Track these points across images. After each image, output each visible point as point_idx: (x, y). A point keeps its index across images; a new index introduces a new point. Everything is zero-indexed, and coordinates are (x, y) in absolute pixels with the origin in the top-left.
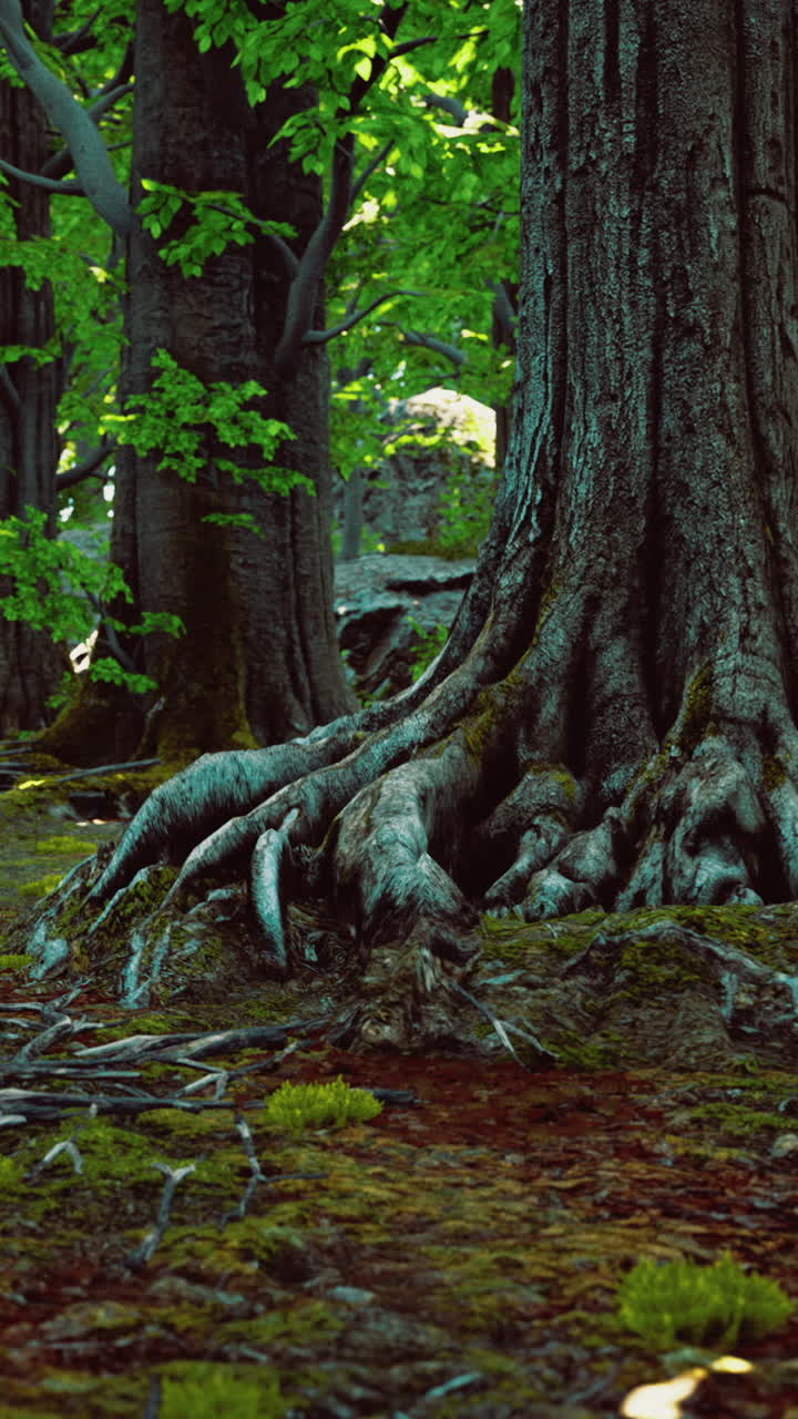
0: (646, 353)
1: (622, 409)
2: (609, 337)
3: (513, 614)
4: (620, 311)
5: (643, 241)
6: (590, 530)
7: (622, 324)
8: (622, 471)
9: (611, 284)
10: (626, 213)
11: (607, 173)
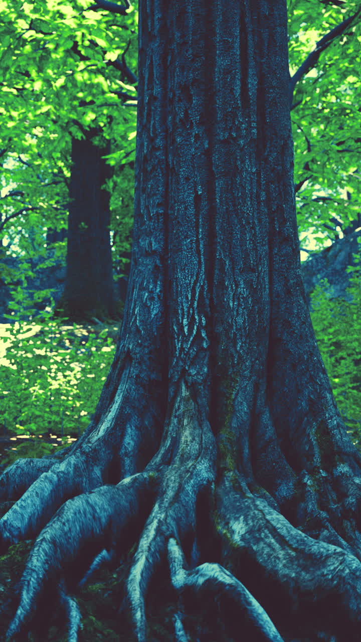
0: (266, 247)
1: (258, 277)
2: (248, 236)
3: (206, 392)
4: (254, 222)
5: (263, 188)
6: (249, 343)
7: (255, 230)
8: (261, 312)
9: (248, 208)
10: (254, 170)
11: (244, 146)
